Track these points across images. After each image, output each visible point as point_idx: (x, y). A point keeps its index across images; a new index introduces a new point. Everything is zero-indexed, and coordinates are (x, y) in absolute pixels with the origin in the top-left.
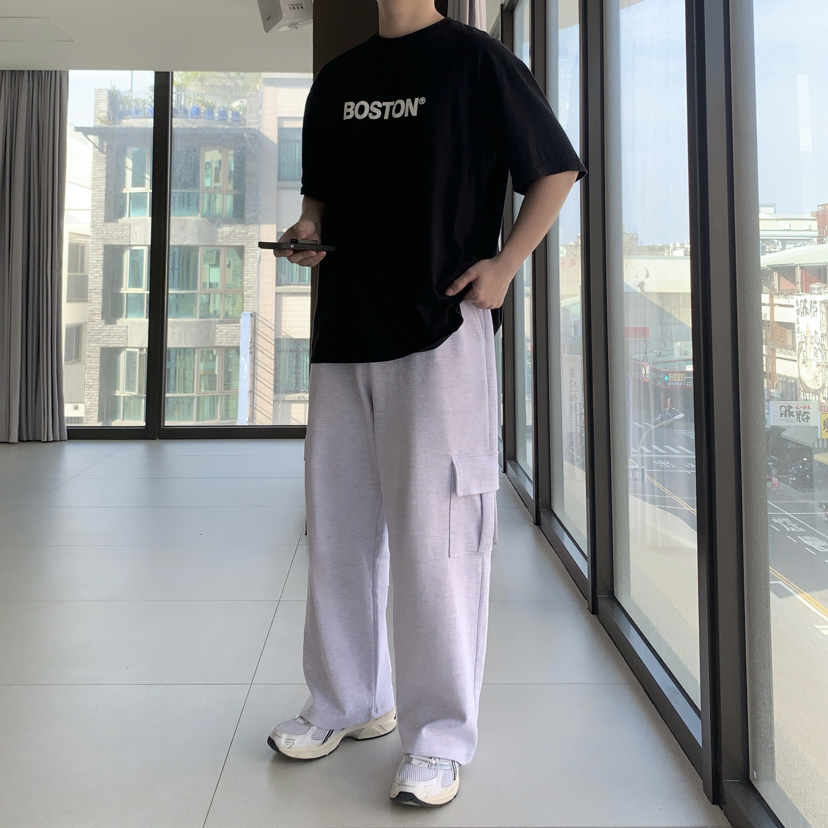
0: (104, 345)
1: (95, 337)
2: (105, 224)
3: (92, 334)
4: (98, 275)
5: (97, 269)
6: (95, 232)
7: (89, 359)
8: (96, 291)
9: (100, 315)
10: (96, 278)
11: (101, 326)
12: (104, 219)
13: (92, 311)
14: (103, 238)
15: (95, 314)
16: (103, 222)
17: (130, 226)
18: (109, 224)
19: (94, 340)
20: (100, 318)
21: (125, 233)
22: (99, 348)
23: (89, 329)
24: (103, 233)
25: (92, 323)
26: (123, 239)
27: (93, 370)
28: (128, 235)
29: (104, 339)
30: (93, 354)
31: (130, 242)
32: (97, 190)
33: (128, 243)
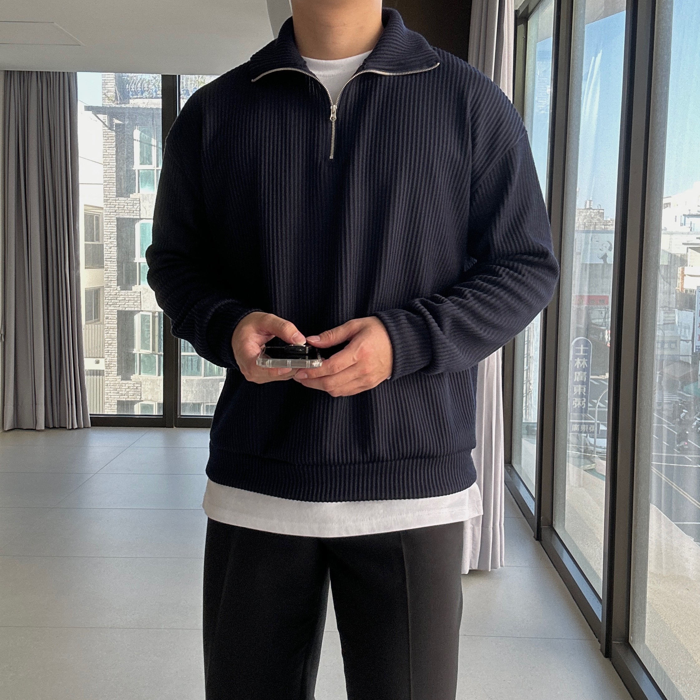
0: (120, 309)
1: (113, 301)
2: (117, 199)
3: (109, 299)
4: (112, 245)
5: (111, 240)
6: (108, 206)
7: (107, 320)
8: (111, 260)
9: (116, 282)
10: (111, 248)
11: (117, 291)
12: (114, 194)
13: (108, 278)
14: (116, 212)
15: (111, 280)
16: (114, 196)
17: (139, 200)
18: (120, 198)
19: (111, 303)
20: (116, 284)
21: (135, 207)
22: (116, 311)
23: (106, 294)
24: (115, 207)
25: (108, 289)
26: (133, 212)
27: (111, 330)
28: (138, 209)
29: (120, 303)
30: (110, 316)
31: (140, 216)
32: (108, 166)
33: (138, 217)
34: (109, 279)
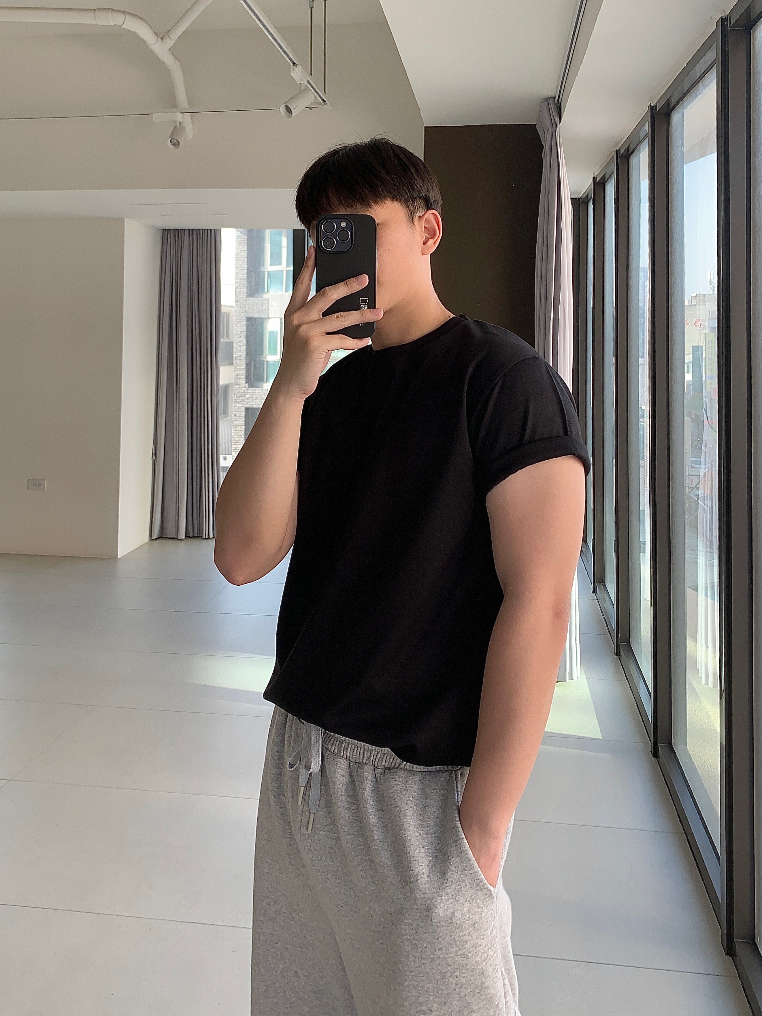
0: (248, 406)
1: (241, 398)
2: (247, 299)
3: (238, 396)
4: (241, 344)
5: (240, 339)
6: (239, 306)
7: (235, 417)
8: (240, 358)
9: (245, 379)
10: (240, 347)
11: (245, 389)
12: (245, 294)
13: (238, 375)
14: (246, 312)
15: (240, 378)
16: (245, 297)
17: (268, 300)
18: (250, 299)
19: (239, 401)
20: (244, 382)
21: (264, 307)
22: (243, 408)
23: (235, 391)
24: (245, 307)
25: (237, 386)
26: (262, 312)
27: (239, 427)
28: (267, 309)
29: (248, 401)
30: (239, 413)
31: (268, 315)
32: (239, 268)
33: (267, 316)
34: (238, 377)
